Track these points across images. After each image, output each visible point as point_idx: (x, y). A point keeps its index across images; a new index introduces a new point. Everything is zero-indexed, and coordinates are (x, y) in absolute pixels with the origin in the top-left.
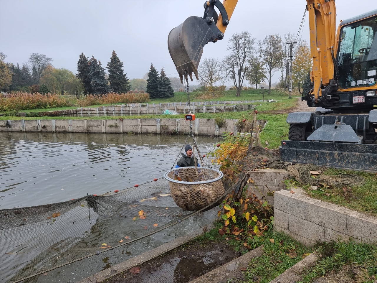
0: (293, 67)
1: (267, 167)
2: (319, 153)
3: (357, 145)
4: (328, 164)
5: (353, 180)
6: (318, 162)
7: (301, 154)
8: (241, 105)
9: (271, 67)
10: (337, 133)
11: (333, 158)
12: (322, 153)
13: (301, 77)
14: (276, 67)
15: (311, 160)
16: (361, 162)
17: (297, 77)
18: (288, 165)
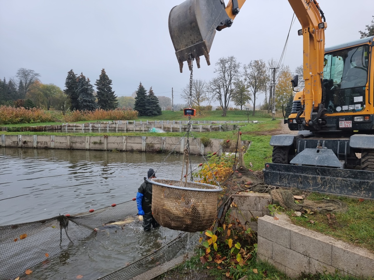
0: (276, 91)
1: (251, 190)
2: (302, 177)
3: (339, 170)
4: (311, 188)
5: (336, 206)
6: (301, 186)
7: (284, 177)
8: (227, 125)
9: (255, 90)
10: (319, 156)
11: (316, 182)
12: (305, 177)
13: (284, 100)
14: (260, 90)
15: (294, 184)
16: (343, 187)
17: (280, 100)
18: (271, 189)
